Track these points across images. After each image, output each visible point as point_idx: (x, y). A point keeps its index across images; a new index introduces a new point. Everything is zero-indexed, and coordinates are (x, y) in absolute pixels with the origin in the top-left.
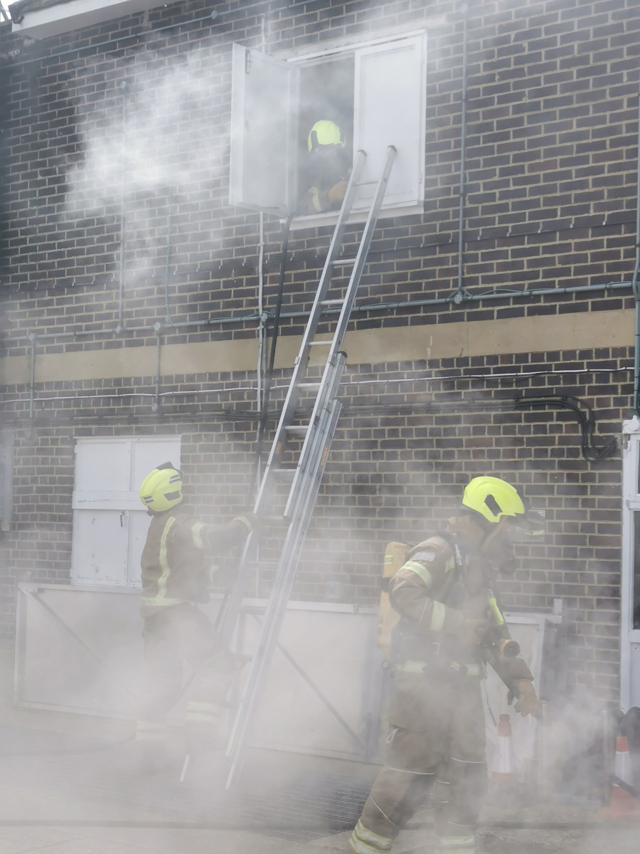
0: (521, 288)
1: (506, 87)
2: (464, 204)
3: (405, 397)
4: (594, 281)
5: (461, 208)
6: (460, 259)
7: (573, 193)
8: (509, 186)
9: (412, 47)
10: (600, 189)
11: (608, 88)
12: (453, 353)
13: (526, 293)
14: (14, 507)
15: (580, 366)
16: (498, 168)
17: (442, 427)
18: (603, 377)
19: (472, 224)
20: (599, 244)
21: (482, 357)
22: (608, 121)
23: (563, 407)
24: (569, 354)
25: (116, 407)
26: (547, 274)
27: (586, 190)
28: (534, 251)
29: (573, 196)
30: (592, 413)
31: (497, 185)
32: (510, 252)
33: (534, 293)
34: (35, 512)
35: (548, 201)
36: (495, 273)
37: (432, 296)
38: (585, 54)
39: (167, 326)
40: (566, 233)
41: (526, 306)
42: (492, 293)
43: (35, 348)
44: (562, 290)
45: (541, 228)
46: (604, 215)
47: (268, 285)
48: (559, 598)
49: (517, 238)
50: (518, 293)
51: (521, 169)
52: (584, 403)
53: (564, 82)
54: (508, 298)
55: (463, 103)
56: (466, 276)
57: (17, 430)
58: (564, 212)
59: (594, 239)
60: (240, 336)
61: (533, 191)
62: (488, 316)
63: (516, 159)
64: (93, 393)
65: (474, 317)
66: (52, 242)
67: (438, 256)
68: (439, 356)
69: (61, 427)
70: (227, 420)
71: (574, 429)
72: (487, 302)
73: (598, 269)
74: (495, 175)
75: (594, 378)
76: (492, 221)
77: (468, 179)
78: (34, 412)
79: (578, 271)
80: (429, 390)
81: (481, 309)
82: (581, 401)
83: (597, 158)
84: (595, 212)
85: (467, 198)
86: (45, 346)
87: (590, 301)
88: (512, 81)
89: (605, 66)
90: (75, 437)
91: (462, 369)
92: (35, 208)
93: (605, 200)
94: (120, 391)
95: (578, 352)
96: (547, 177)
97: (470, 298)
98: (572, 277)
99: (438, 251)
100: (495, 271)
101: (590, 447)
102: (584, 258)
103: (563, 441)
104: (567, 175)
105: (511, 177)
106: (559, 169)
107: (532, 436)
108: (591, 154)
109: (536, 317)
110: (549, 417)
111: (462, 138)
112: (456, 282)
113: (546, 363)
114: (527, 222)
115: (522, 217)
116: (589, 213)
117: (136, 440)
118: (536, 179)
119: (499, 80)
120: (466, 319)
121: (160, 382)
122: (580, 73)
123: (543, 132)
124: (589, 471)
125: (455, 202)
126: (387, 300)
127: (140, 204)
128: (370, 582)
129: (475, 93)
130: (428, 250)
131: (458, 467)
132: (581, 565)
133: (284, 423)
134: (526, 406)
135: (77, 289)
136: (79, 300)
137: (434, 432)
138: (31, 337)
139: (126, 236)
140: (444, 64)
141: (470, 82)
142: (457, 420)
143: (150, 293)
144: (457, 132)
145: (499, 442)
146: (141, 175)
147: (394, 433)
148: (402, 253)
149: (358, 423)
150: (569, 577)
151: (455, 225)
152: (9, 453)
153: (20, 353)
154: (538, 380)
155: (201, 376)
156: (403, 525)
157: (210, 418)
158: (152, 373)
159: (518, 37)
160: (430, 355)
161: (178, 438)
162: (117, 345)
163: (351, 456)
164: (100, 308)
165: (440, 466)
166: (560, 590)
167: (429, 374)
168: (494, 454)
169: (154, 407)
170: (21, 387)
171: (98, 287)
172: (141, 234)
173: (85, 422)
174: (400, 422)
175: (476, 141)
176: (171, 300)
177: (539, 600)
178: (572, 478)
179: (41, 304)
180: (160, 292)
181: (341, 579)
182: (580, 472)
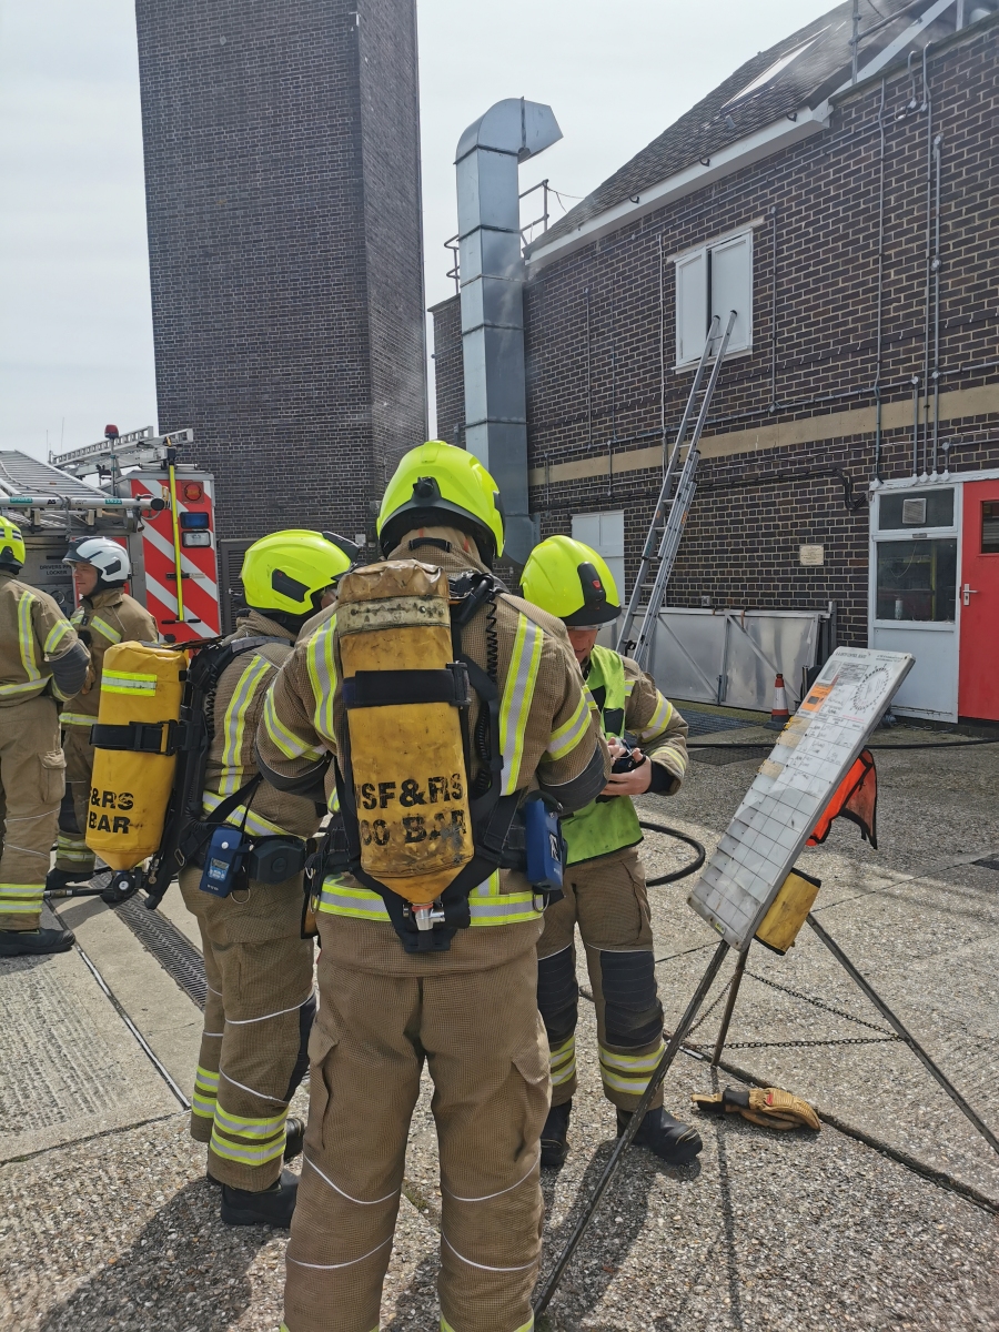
0: (809, 398)
1: (800, 261)
2: (776, 345)
3: (744, 476)
4: (853, 389)
5: (773, 348)
6: (774, 382)
7: (840, 329)
8: (802, 330)
9: (744, 242)
10: (856, 325)
11: (860, 253)
12: (771, 446)
13: (812, 401)
15: (844, 447)
16: (795, 318)
17: (765, 494)
18: (858, 454)
19: (781, 358)
20: (855, 363)
21: (787, 446)
22: (861, 277)
23: (834, 476)
24: (838, 440)
25: (590, 495)
26: (825, 387)
27: (848, 327)
28: (817, 372)
29: (840, 332)
30: (851, 478)
31: (794, 330)
32: (802, 375)
33: (817, 400)
35: (826, 337)
36: (794, 389)
37: (758, 409)
38: (847, 231)
39: (614, 442)
40: (836, 358)
41: (812, 410)
42: (792, 403)
43: (548, 462)
44: (833, 397)
45: (821, 356)
46: (859, 343)
47: (667, 411)
48: (831, 601)
49: (806, 365)
50: (808, 402)
51: (809, 317)
52: (848, 473)
53: (834, 253)
54: (801, 406)
55: (774, 276)
56: (777, 393)
57: (541, 512)
58: (835, 344)
59: (852, 360)
60: (653, 445)
62: (789, 419)
63: (806, 310)
64: (578, 487)
65: (783, 420)
66: (554, 396)
67: (761, 381)
68: (762, 448)
69: (564, 509)
70: (647, 498)
71: (840, 490)
72: (790, 409)
73: (855, 380)
74: (794, 323)
75: (853, 455)
76: (791, 355)
77: (778, 327)
78: (549, 501)
79: (843, 383)
80: (757, 471)
81: (786, 414)
82: (845, 471)
83: (854, 304)
84: (853, 341)
85: (777, 341)
86: (553, 460)
87: (850, 403)
88: (803, 257)
89: (859, 238)
90: (571, 515)
91: (776, 455)
93: (860, 332)
94: (592, 485)
95: (843, 438)
96: (824, 321)
97: (779, 408)
98: (839, 388)
99: (761, 378)
101: (850, 501)
102: (846, 374)
103: (834, 498)
104: (836, 317)
105: (803, 323)
106: (831, 314)
107: (816, 496)
108: (851, 301)
109: (819, 417)
110: (826, 483)
111: (774, 300)
112: (771, 397)
113: (824, 447)
114: (813, 353)
115: (809, 350)
116: (850, 342)
117: (601, 514)
118: (818, 323)
119: (795, 257)
120: (777, 422)
121: (611, 477)
122: (844, 246)
123: (821, 290)
124: (850, 517)
125: (770, 344)
126: (733, 414)
127: (598, 367)
128: (726, 594)
129: (782, 268)
130: (755, 378)
131: (773, 519)
132: (845, 579)
133: (663, 498)
134: (812, 477)
135: (568, 423)
136: (570, 430)
137: (760, 498)
138: (546, 455)
139: (592, 387)
140: (762, 251)
141: (778, 261)
142: (773, 489)
143: (605, 422)
144: (770, 297)
145: (797, 502)
146: (599, 348)
147: (737, 500)
148: (740, 382)
149: (718, 495)
150: (838, 587)
151: (770, 360)
152: (538, 526)
153: (541, 466)
154: (819, 459)
155: (633, 472)
156: (744, 558)
157: (638, 498)
158: (608, 472)
159: (807, 226)
160: (757, 448)
161: (622, 511)
162: (589, 457)
163: (714, 517)
164: (580, 434)
165: (763, 520)
166: (832, 595)
167: (757, 460)
168: (794, 510)
169: (609, 493)
170: (542, 486)
171: (578, 420)
172: (600, 386)
173: (575, 505)
174: (741, 493)
175: (782, 301)
176: (616, 426)
177: (820, 603)
178: (840, 522)
179: (551, 434)
180: (611, 420)
181: (711, 594)
182: (844, 518)
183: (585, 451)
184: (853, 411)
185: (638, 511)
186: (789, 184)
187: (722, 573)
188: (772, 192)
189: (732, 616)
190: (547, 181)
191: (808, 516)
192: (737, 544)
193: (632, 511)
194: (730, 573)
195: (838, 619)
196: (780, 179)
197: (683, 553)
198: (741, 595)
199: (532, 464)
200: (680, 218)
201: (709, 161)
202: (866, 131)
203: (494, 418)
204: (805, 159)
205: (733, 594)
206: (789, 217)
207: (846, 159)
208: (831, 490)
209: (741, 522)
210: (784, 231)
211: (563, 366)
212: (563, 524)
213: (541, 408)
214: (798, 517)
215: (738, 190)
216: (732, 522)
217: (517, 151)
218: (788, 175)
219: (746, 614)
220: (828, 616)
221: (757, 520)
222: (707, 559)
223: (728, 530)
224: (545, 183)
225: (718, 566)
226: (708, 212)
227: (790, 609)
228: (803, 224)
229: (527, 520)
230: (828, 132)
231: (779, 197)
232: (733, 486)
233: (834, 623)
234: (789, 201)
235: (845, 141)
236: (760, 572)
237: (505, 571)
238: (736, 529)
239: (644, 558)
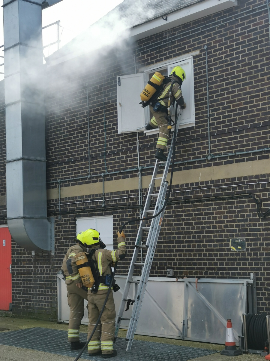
0: (232, 152)
1: (222, 76)
2: (210, 121)
3: (192, 197)
4: (259, 148)
5: (208, 123)
6: (209, 143)
7: (249, 115)
8: (225, 114)
9: (188, 63)
10: (259, 112)
11: (259, 74)
12: (209, 179)
13: (234, 154)
14: (56, 246)
15: (255, 181)
16: (221, 107)
17: (206, 207)
18: (264, 185)
19: (213, 129)
20: (259, 134)
21: (219, 180)
22: (260, 86)
23: (250, 198)
24: (251, 177)
25: (90, 206)
26: (241, 146)
27: (254, 113)
28: (236, 138)
29: (249, 116)
30: (260, 199)
31: (221, 113)
32: (227, 139)
33: (236, 154)
34: (63, 247)
35: (240, 118)
36: (222, 147)
37: (200, 157)
38: (250, 61)
39: (106, 174)
40: (247, 130)
41: (234, 159)
42: (221, 155)
43: (60, 185)
44: (247, 152)
45: (238, 129)
46: (261, 122)
47: (141, 157)
48: (252, 272)
49: (229, 133)
50: (231, 155)
51: (229, 107)
52: (258, 196)
53: (243, 73)
54: (227, 157)
55: (207, 83)
56: (212, 149)
57: (56, 216)
58: (246, 122)
59: (257, 132)
60: (132, 176)
61: (234, 115)
62: (220, 164)
63: (228, 103)
64: (81, 201)
65: (215, 165)
66: (65, 145)
67: (201, 142)
68: (204, 180)
69: (70, 214)
70: (129, 209)
71: (254, 206)
72: (220, 159)
73: (260, 143)
74: (220, 110)
75: (261, 186)
76: (220, 127)
77: (210, 112)
78: (61, 209)
79: (252, 145)
80: (201, 193)
81: (218, 161)
82: (256, 195)
83: (257, 101)
84: (257, 121)
85: (210, 119)
86: (64, 184)
87: (257, 156)
88: (224, 73)
89: (258, 65)
90: (76, 218)
91: (212, 185)
92: (58, 132)
93: (261, 117)
94: (91, 200)
95: (254, 176)
96: (239, 109)
97: (213, 157)
98: (250, 147)
99: (201, 140)
100: (222, 146)
101: (260, 212)
102: (254, 140)
103: (250, 211)
104: (246, 108)
105: (226, 110)
106: (243, 106)
107: (239, 209)
108: (255, 99)
109: (238, 163)
110: (245, 202)
111: (208, 96)
112: (208, 151)
113: (243, 181)
114: (233, 127)
115: (231, 125)
116: (255, 122)
117: (97, 218)
118: (235, 110)
119: (220, 73)
120: (212, 166)
121: (104, 195)
122: (249, 69)
123: (237, 92)
124: (261, 222)
125: (206, 121)
126: (184, 160)
127: (95, 129)
128: (183, 269)
129: (211, 79)
130: (198, 140)
131: (212, 223)
132: (260, 259)
133: (146, 210)
134: (236, 198)
135: (74, 162)
136: (75, 166)
137: (203, 210)
138: (59, 181)
139: (90, 141)
140: (199, 69)
141: (210, 75)
142: (211, 205)
143: (100, 161)
144: (206, 94)
145: (227, 212)
146: (95, 118)
147: (189, 211)
148: (188, 141)
149: (176, 208)
150: (256, 264)
151: (207, 130)
152: (53, 225)
153: (55, 187)
154: (240, 188)
155: (119, 192)
156: (194, 246)
157: (123, 208)
158: (102, 192)
159: (226, 57)
160: (200, 180)
161: (112, 216)
162: (89, 182)
163: (174, 221)
164: (82, 168)
165: (206, 223)
166: (252, 269)
167: (200, 187)
168: (225, 217)
169: (103, 205)
170: (56, 200)
171: (81, 160)
172: (96, 140)
173: (79, 212)
174: (191, 206)
175: (213, 97)
176: (107, 164)
177: (245, 274)
178: (255, 225)
179: (62, 168)
180: (103, 161)
181: (173, 268)
182: (257, 223)
183: (86, 179)
184: (259, 160)
185: (123, 216)
186: (214, 34)
187: (180, 255)
188: (204, 37)
189: (189, 282)
190: (59, 21)
191: (234, 221)
192: (189, 237)
193: (118, 216)
194: (185, 255)
195: (257, 284)
196: (208, 31)
197: (163, 242)
198: (193, 269)
199: (49, 186)
200: (147, 48)
201: (167, 18)
202: (259, 9)
203: (26, 157)
204: (223, 21)
205: (187, 269)
206: (215, 51)
207: (248, 23)
208: (248, 206)
209: (191, 224)
210: (212, 59)
211: (71, 127)
212: (71, 224)
213: (55, 152)
214: (228, 222)
215: (183, 35)
216: (186, 224)
217: (41, 3)
218: (214, 29)
219: (199, 281)
220: (251, 282)
221: (202, 223)
222: (169, 247)
223: (183, 229)
225: (177, 251)
226: (165, 46)
227: (225, 278)
228: (224, 56)
229: (46, 221)
230: (236, 8)
231: (208, 40)
232: (185, 202)
233: (255, 286)
234: (214, 43)
235: (247, 13)
236: (205, 255)
237: (29, 254)
238: (188, 228)
239: (136, 246)
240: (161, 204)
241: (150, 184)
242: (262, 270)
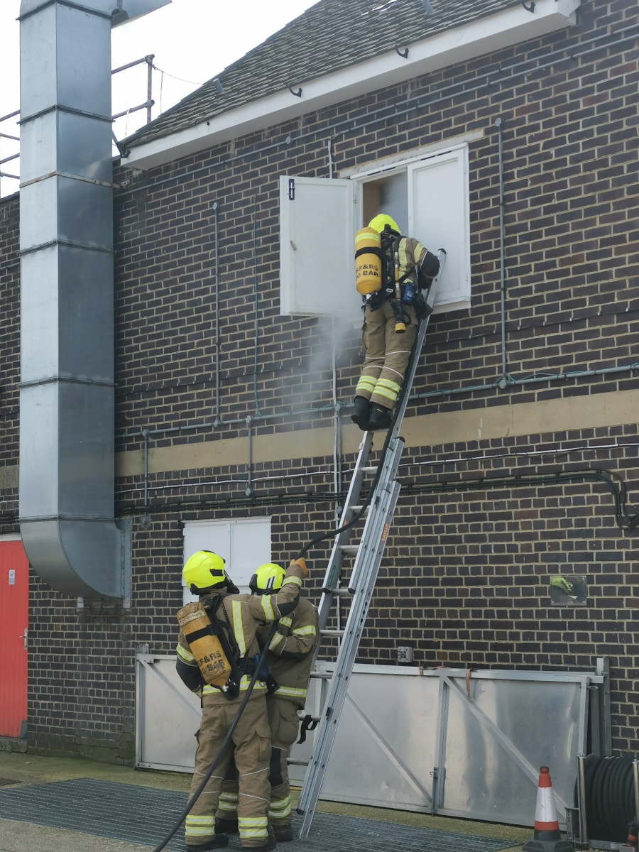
0: (557, 371)
1: (538, 191)
2: (505, 298)
3: (461, 475)
4: (621, 363)
5: (502, 301)
6: (504, 348)
7: (599, 283)
8: (543, 280)
9: (455, 160)
10: (623, 278)
11: (625, 187)
12: (501, 434)
13: (561, 376)
14: (133, 586)
15: (612, 441)
16: (533, 264)
17: (494, 501)
18: (632, 451)
19: (513, 315)
20: (623, 329)
21: (526, 436)
22: (626, 217)
23: (598, 480)
24: (602, 431)
25: (216, 493)
26: (579, 358)
27: (611, 281)
28: (567, 338)
29: (599, 286)
30: (624, 485)
31: (533, 279)
32: (546, 339)
33: (568, 376)
34: (151, 590)
35: (577, 292)
36: (534, 359)
37: (480, 382)
38: (604, 157)
39: (257, 418)
40: (595, 320)
41: (562, 388)
42: (532, 377)
43: (148, 443)
44: (593, 372)
45: (573, 316)
46: (627, 302)
47: (341, 378)
48: (601, 657)
49: (552, 327)
50: (555, 377)
51: (553, 264)
52: (617, 476)
53: (587, 184)
54: (546, 382)
55: (501, 207)
56: (509, 363)
57: (135, 516)
58: (593, 301)
59: (619, 324)
60: (318, 425)
61: (564, 284)
62: (529, 399)
63: (549, 254)
64: (196, 481)
65: (517, 400)
66: (159, 348)
67: (484, 346)
68: (489, 437)
69: (171, 513)
70: (309, 501)
71: (608, 499)
72: (528, 386)
73: (624, 352)
74: (531, 270)
75: (624, 452)
76: (529, 313)
77: (508, 275)
78: (148, 500)
79: (606, 354)
80: (481, 468)
81: (523, 392)
82: (614, 473)
83: (618, 251)
84: (619, 299)
85: (507, 292)
86: (156, 441)
87: (617, 381)
88: (542, 185)
89: (622, 167)
90: (183, 522)
91: (509, 448)
92: (145, 318)
93: (628, 288)
94: (220, 479)
95: (609, 429)
96: (576, 270)
97: (513, 382)
98: (601, 360)
99: (484, 341)
100: (534, 357)
101: (623, 515)
102: (611, 342)
103: (599, 511)
104: (593, 267)
105: (544, 272)
106: (586, 262)
107: (572, 507)
108: (613, 247)
109: (572, 398)
110: (586, 489)
111: (501, 238)
112: (500, 368)
113: (581, 440)
114: (560, 311)
115: (555, 307)
116: (614, 301)
117: (233, 522)
118: (566, 272)
119: (531, 185)
120: (510, 402)
121: (251, 469)
122: (601, 175)
123: (570, 229)
124: (624, 538)
125: (497, 297)
126: (442, 387)
127: (232, 312)
128: (437, 645)
129: (511, 197)
130: (476, 340)
131: (508, 537)
132: (620, 626)
133: (350, 504)
134: (565, 480)
135: (181, 388)
136: (183, 398)
137: (487, 507)
138: (144, 433)
139: (221, 340)
140: (483, 173)
141: (507, 188)
142: (506, 495)
143: (242, 389)
144: (496, 234)
145: (544, 514)
146: (232, 285)
147: (452, 508)
148: (453, 344)
149: (421, 501)
150: (610, 638)
151: (498, 317)
152: (128, 537)
153: (136, 447)
154: (575, 456)
155: (287, 463)
156: (464, 593)
157: (295, 500)
158: (246, 461)
159: (546, 146)
160: (480, 436)
161: (269, 519)
162: (216, 437)
163: (416, 531)
164: (200, 404)
165: (493, 538)
166: (602, 650)
167: (480, 454)
168: (539, 525)
169: (248, 492)
170: (137, 478)
171: (198, 385)
172: (233, 338)
173: (190, 508)
174: (457, 498)
175: (513, 240)
176: (260, 395)
177: (583, 660)
178: (609, 545)
179: (152, 403)
180: (251, 387)
181: (412, 644)
182: (616, 539)
183: (209, 429)
184: (622, 392)
185: (294, 518)
186: (520, 91)
187: (430, 614)
188: (496, 99)
189: (451, 678)
190: (153, 56)
191: (560, 535)
192: (451, 571)
193: (285, 519)
194: (441, 614)
195: (613, 685)
196: (506, 84)
197: (389, 582)
198: (460, 646)
199: (120, 445)
200: (359, 122)
201: (407, 51)
202: (627, 33)
203: (67, 375)
204: (542, 61)
205: (446, 645)
206: (520, 132)
207: (600, 66)
208: (594, 500)
209: (458, 540)
210: (514, 150)
211: (175, 307)
212: (170, 535)
213: (137, 364)
214: (545, 535)
215: (445, 93)
216: (444, 540)
217: (110, 13)
218: (519, 80)
219: (474, 675)
220: (599, 679)
221: (482, 538)
222: (405, 593)
223: (438, 551)
224: (149, 59)
225: (422, 603)
226: (402, 117)
227: (537, 668)
228: (541, 143)
229: (112, 526)
230: (573, 30)
231: (505, 106)
232: (444, 489)
233: (607, 690)
234: (520, 112)
235: (599, 43)
236: (489, 614)
237: (69, 604)
238: (450, 550)
239: (326, 590)
240: (387, 490)
241: (361, 444)
242: (625, 651)
